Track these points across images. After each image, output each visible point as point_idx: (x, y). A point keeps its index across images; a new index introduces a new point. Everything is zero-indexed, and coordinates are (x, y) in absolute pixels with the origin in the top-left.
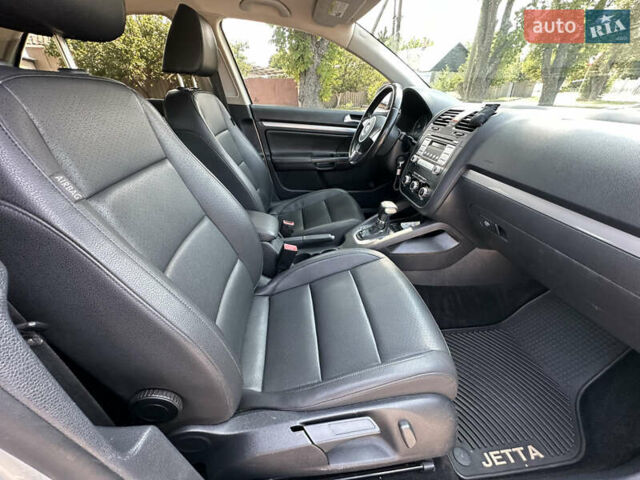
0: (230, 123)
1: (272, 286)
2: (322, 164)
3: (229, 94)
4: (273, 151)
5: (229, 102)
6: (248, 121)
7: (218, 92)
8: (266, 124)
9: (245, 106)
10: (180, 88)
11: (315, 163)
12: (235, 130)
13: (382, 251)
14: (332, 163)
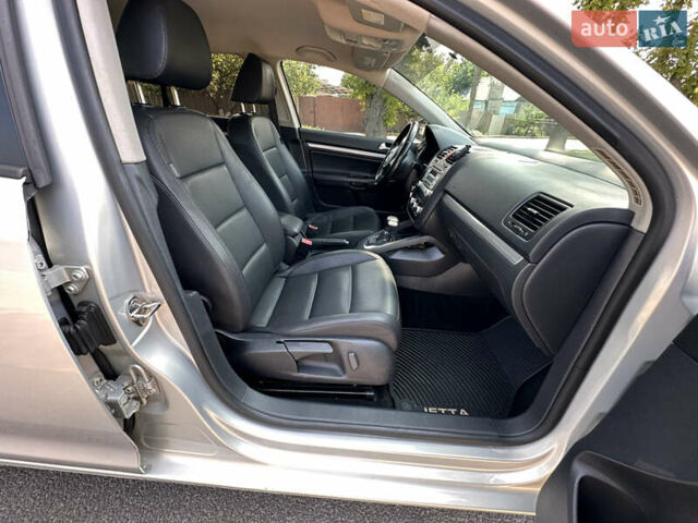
0: (279, 142)
1: (289, 271)
2: (357, 185)
3: (282, 119)
4: (315, 169)
5: (281, 124)
6: (296, 142)
7: (273, 117)
8: (310, 145)
9: (294, 129)
10: (242, 113)
11: (351, 183)
12: (283, 148)
13: (380, 255)
14: (365, 185)
